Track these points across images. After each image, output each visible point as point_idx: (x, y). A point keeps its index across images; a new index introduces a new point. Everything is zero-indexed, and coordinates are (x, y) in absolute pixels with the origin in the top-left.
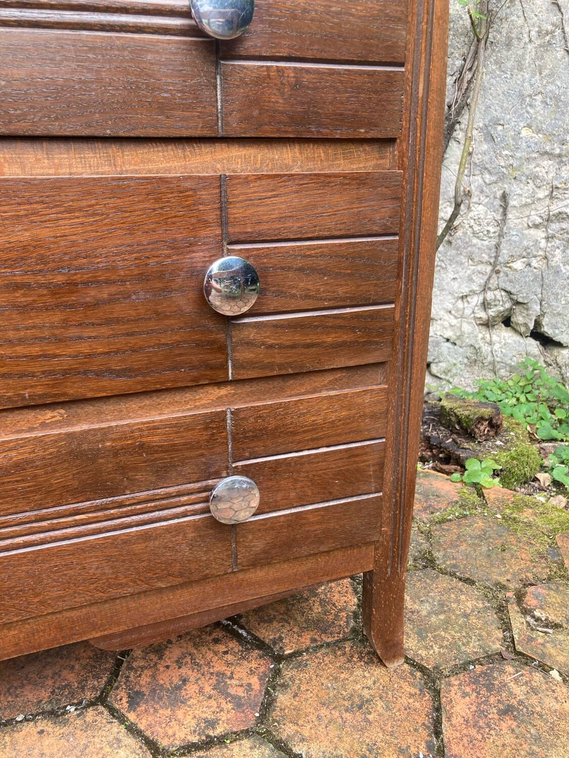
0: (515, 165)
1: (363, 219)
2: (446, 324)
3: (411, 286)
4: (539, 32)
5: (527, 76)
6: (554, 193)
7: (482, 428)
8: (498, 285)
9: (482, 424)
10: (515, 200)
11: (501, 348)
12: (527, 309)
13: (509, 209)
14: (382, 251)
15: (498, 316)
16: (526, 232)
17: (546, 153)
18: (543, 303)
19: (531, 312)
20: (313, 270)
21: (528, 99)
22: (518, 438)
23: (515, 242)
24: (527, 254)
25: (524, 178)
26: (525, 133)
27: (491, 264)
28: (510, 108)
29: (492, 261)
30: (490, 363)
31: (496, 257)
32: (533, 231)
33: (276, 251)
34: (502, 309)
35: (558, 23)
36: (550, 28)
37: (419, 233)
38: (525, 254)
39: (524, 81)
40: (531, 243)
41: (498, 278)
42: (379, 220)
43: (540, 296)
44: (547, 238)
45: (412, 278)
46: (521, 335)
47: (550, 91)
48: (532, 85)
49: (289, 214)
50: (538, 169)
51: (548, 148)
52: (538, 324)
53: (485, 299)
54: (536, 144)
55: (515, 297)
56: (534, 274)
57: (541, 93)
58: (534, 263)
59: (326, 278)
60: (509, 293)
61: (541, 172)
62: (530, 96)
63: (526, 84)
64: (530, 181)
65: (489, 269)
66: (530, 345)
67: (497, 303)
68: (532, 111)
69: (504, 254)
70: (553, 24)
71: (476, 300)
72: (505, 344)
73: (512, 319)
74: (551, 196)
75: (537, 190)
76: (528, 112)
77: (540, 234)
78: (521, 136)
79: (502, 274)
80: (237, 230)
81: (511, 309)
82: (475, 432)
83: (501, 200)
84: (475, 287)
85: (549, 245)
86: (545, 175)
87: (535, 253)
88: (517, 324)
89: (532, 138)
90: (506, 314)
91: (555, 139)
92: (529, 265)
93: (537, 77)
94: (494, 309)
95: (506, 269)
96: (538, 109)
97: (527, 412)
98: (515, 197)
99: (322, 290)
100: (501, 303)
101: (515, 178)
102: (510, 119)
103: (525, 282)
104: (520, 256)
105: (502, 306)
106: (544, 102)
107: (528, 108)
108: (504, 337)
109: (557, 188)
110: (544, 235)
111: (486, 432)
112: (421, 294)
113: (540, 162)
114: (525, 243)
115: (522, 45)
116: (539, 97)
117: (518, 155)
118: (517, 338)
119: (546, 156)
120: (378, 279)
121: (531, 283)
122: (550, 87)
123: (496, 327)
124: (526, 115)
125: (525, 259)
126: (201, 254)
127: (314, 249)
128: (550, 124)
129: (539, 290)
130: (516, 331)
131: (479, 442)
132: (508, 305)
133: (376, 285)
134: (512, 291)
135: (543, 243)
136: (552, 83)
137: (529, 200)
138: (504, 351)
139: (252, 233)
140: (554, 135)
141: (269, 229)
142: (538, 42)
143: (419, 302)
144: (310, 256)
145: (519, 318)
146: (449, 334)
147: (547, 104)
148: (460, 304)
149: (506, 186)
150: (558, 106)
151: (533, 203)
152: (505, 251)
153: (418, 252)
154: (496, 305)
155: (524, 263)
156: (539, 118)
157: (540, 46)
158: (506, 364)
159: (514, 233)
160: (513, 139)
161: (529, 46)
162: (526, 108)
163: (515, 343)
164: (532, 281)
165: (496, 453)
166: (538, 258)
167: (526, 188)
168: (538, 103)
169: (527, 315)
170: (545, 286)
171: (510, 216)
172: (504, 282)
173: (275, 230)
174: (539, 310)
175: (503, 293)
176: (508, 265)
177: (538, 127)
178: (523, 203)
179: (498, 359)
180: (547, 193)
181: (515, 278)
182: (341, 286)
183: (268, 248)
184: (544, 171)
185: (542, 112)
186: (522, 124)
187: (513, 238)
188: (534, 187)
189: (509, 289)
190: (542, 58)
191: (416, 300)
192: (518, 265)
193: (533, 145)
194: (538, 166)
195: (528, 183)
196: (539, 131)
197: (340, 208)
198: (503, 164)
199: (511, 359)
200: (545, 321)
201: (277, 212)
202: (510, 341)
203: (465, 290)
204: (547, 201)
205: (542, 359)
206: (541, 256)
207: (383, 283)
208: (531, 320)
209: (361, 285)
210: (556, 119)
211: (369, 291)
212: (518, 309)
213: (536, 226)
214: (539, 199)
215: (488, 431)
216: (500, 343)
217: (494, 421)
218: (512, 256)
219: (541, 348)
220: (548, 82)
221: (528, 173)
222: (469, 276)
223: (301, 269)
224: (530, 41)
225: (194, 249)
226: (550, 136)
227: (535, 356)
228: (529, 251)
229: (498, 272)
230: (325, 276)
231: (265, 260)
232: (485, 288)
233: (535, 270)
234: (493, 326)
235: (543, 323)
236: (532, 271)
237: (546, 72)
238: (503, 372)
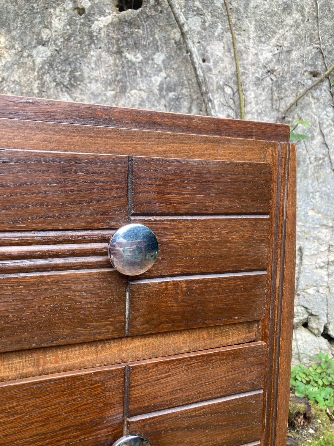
0: (306, 231)
1: (237, 382)
3: (272, 421)
4: (316, 158)
5: (310, 182)
6: (331, 249)
7: (299, 420)
8: (299, 303)
9: (299, 417)
10: (307, 251)
11: (303, 343)
13: (304, 256)
14: (250, 403)
15: (300, 322)
16: (315, 271)
17: (324, 225)
18: (329, 316)
19: (321, 321)
20: (197, 427)
22: (323, 425)
23: (308, 277)
24: (316, 285)
25: (312, 239)
26: (311, 213)
28: (301, 198)
30: (296, 354)
32: (319, 271)
33: (168, 417)
34: (302, 318)
35: (327, 154)
36: (321, 156)
37: (277, 380)
38: (315, 284)
39: (308, 184)
40: (318, 278)
41: (299, 298)
42: (249, 381)
43: (326, 311)
44: (329, 275)
45: (273, 414)
46: (315, 335)
47: (324, 191)
48: (313, 187)
49: (179, 388)
50: (320, 234)
51: (325, 222)
52: (326, 328)
54: (318, 219)
55: (310, 311)
56: (321, 297)
57: (318, 191)
58: (321, 290)
59: (207, 431)
60: (306, 308)
61: (322, 236)
62: (312, 193)
63: (310, 186)
64: (315, 241)
66: (322, 342)
67: (299, 314)
68: (314, 201)
69: (302, 284)
70: (324, 154)
72: (305, 341)
73: (309, 325)
74: (329, 250)
75: (320, 246)
76: (312, 202)
77: (324, 272)
78: (308, 214)
79: (301, 296)
80: (136, 406)
81: (308, 318)
82: (294, 423)
83: (298, 251)
85: (330, 279)
86: (325, 238)
87: (321, 284)
88: (313, 328)
89: (315, 216)
90: (305, 321)
91: (329, 217)
92: (318, 291)
93: (316, 182)
94: (297, 318)
95: (303, 293)
96: (317, 200)
97: (326, 396)
98: (307, 250)
99: (204, 440)
100: (301, 315)
101: (306, 238)
102: (301, 205)
103: (316, 302)
104: (312, 285)
105: (302, 316)
106: (321, 197)
107: (312, 199)
108: (304, 336)
109: (332, 246)
110: (326, 273)
111: (302, 424)
112: (279, 426)
113: (321, 230)
114: (315, 278)
115: (306, 165)
116: (318, 194)
117: (308, 225)
118: (312, 337)
119: (324, 227)
120: (248, 425)
121: (320, 303)
122: (324, 189)
123: (298, 328)
124: (310, 203)
125: (315, 288)
126: (105, 430)
127: (198, 410)
128: (325, 209)
129: (325, 308)
130: (312, 332)
131: (297, 431)
132: (306, 316)
133: (246, 430)
134: (308, 307)
135: (326, 278)
136: (325, 186)
137: (316, 252)
138: (305, 346)
139: (149, 406)
140: (328, 215)
141: (162, 402)
142: (315, 164)
143: (278, 432)
144: (195, 416)
145: (313, 324)
147: (322, 198)
149: (301, 243)
150: (329, 200)
151: (318, 253)
152: (302, 282)
153: (277, 395)
154: (298, 316)
155: (315, 290)
156: (319, 205)
157: (317, 166)
158: (306, 354)
159: (308, 271)
160: (304, 216)
161: (310, 166)
162: (310, 199)
163: (312, 341)
164: (321, 301)
165: (310, 441)
166: (324, 288)
167: (313, 245)
168: (317, 197)
169: (319, 323)
170: (329, 305)
171: (304, 261)
172: (303, 301)
173: (167, 401)
174: (326, 320)
175: (303, 308)
176: (305, 291)
177: (318, 210)
178: (312, 253)
179: (301, 351)
180: (326, 248)
181: (310, 299)
182: (219, 435)
183: (161, 416)
184: (323, 235)
185: (320, 202)
186: (309, 208)
187: (307, 274)
188: (318, 244)
189: (306, 306)
190: (318, 172)
191: (275, 431)
192: (311, 291)
193: (316, 220)
194: (319, 232)
195: (314, 242)
196: (319, 212)
197: (219, 377)
198: (298, 230)
199: (310, 352)
200: (330, 327)
201: (169, 387)
202: (308, 339)
204: (327, 253)
205: (330, 352)
206: (325, 286)
207: (252, 427)
208: (321, 326)
209: (235, 432)
210: (328, 206)
211: (240, 435)
212: (312, 319)
213: (321, 268)
214: (322, 252)
215: (304, 422)
216: (302, 340)
217: (307, 415)
218: (307, 285)
219: (329, 345)
220: (322, 186)
221: (314, 236)
223: (187, 428)
224: (311, 163)
225: (100, 427)
226: (326, 216)
227: (325, 350)
228: (317, 282)
229: (298, 295)
230: (207, 429)
231: (158, 426)
233: (322, 295)
234: (297, 328)
235: (330, 329)
236: (320, 295)
237: (320, 180)
238: (305, 360)
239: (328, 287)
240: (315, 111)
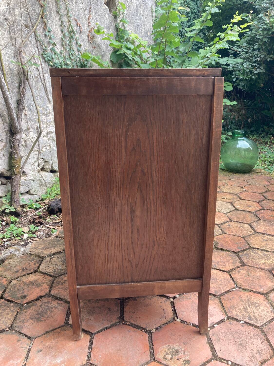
2: (31, 175)
4: (35, 77)
12: (49, 163)
15: (41, 168)
16: (43, 139)
18: (52, 160)
19: (50, 164)
21: (36, 97)
23: (42, 142)
27: (38, 151)
29: (38, 150)
31: (39, 148)
38: (45, 145)
40: (45, 142)
41: (40, 155)
43: (51, 158)
46: (48, 172)
48: (36, 93)
52: (52, 167)
53: (39, 163)
54: (41, 111)
55: (45, 160)
62: (37, 96)
65: (37, 152)
68: (38, 101)
70: (37, 75)
71: (36, 164)
73: (44, 168)
74: (47, 127)
83: (36, 129)
84: (36, 160)
85: (49, 141)
87: (47, 145)
88: (46, 169)
92: (47, 149)
93: (37, 91)
94: (41, 166)
96: (39, 100)
103: (47, 155)
106: (40, 98)
109: (48, 124)
110: (47, 139)
119: (43, 115)
123: (40, 172)
125: (45, 147)
128: (43, 105)
129: (51, 156)
130: (46, 171)
132: (43, 163)
134: (45, 158)
136: (41, 93)
138: (46, 178)
142: (35, 80)
145: (46, 167)
146: (32, 178)
148: (33, 167)
150: (44, 100)
154: (41, 164)
156: (40, 103)
158: (48, 182)
161: (34, 81)
164: (49, 154)
168: (39, 99)
170: (52, 154)
172: (42, 156)
174: (52, 162)
175: (42, 160)
176: (42, 150)
179: (46, 182)
180: (46, 126)
181: (44, 154)
189: (43, 158)
190: (37, 85)
192: (44, 149)
198: (35, 118)
200: (53, 165)
202: (46, 175)
203: (33, 161)
208: (50, 166)
212: (46, 163)
213: (45, 136)
214: (45, 128)
216: (44, 176)
218: (42, 147)
222: (33, 156)
224: (33, 79)
229: (40, 153)
232: (38, 159)
236: (47, 151)
237: (39, 89)
238: (48, 185)
239: (50, 146)
240: (30, 49)
